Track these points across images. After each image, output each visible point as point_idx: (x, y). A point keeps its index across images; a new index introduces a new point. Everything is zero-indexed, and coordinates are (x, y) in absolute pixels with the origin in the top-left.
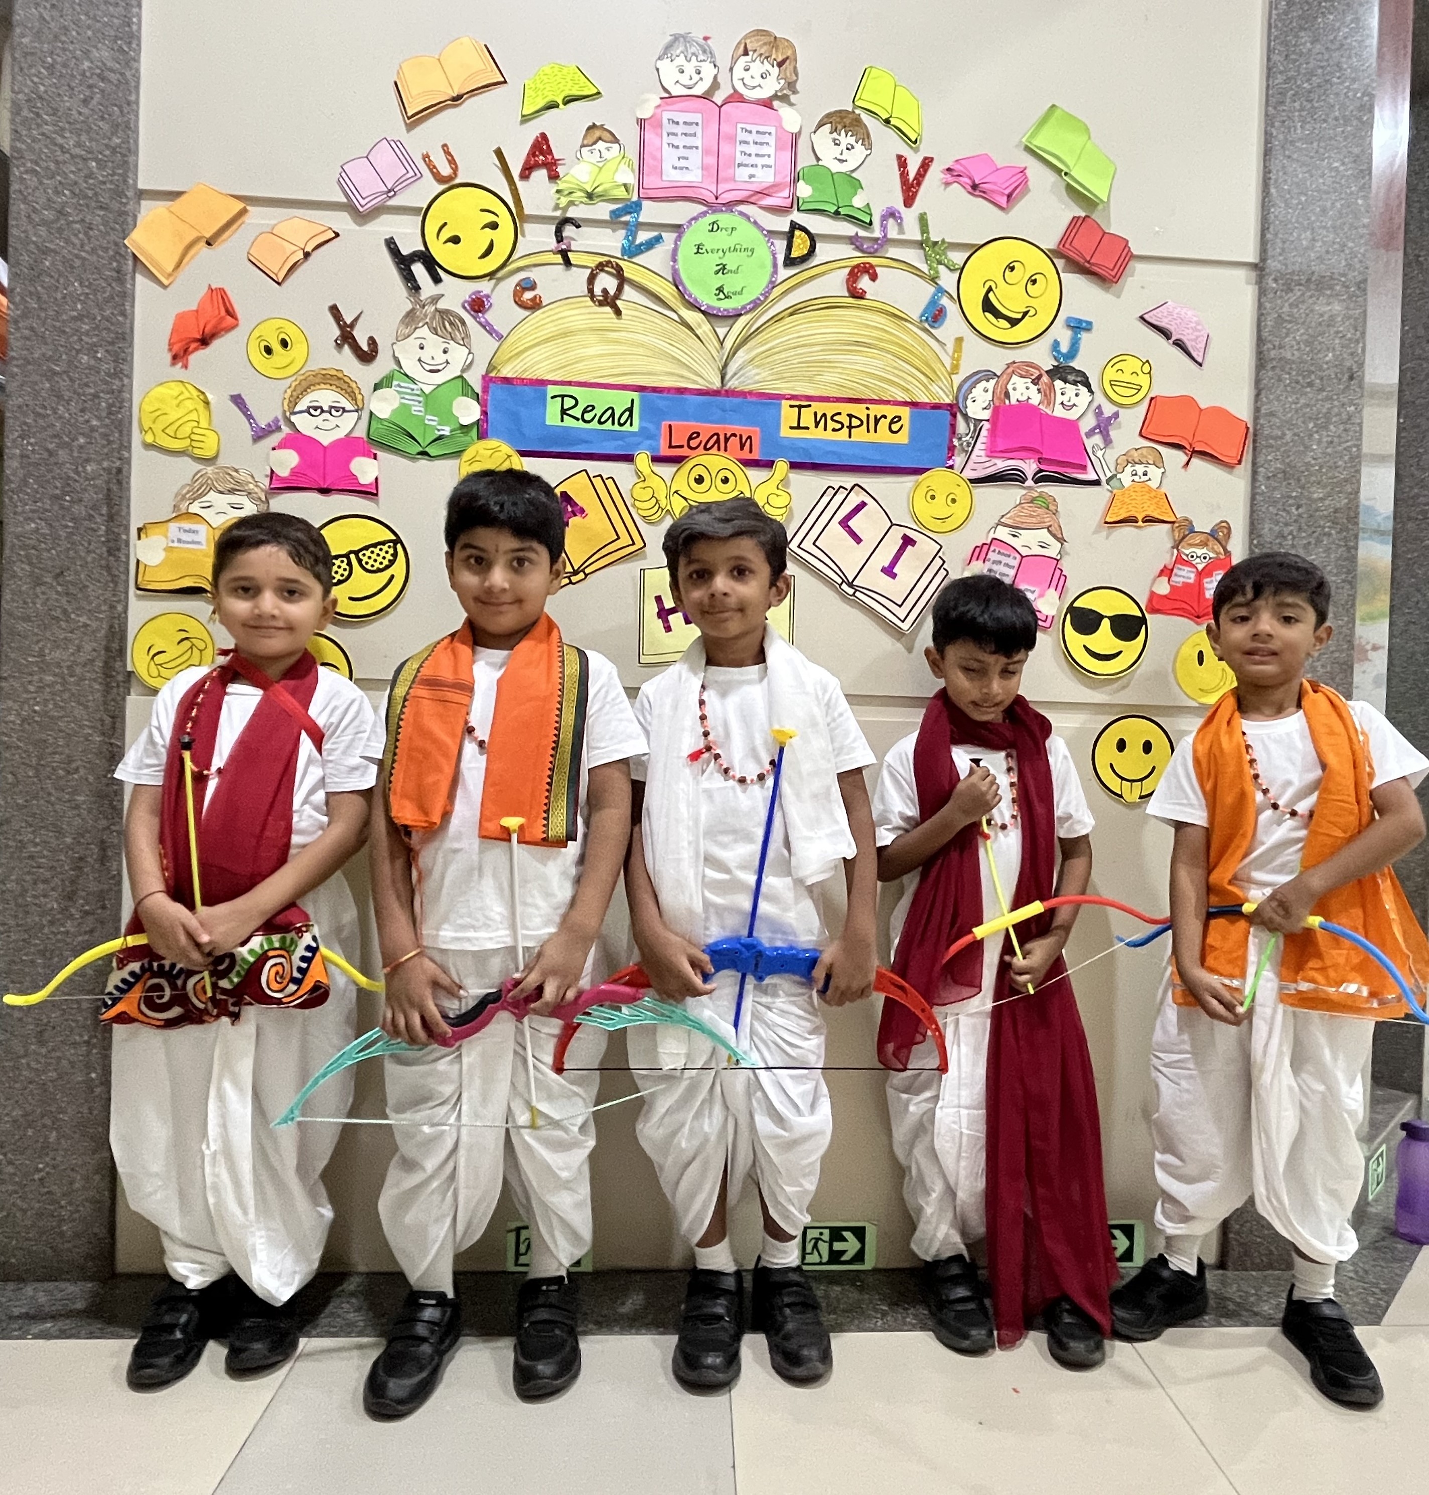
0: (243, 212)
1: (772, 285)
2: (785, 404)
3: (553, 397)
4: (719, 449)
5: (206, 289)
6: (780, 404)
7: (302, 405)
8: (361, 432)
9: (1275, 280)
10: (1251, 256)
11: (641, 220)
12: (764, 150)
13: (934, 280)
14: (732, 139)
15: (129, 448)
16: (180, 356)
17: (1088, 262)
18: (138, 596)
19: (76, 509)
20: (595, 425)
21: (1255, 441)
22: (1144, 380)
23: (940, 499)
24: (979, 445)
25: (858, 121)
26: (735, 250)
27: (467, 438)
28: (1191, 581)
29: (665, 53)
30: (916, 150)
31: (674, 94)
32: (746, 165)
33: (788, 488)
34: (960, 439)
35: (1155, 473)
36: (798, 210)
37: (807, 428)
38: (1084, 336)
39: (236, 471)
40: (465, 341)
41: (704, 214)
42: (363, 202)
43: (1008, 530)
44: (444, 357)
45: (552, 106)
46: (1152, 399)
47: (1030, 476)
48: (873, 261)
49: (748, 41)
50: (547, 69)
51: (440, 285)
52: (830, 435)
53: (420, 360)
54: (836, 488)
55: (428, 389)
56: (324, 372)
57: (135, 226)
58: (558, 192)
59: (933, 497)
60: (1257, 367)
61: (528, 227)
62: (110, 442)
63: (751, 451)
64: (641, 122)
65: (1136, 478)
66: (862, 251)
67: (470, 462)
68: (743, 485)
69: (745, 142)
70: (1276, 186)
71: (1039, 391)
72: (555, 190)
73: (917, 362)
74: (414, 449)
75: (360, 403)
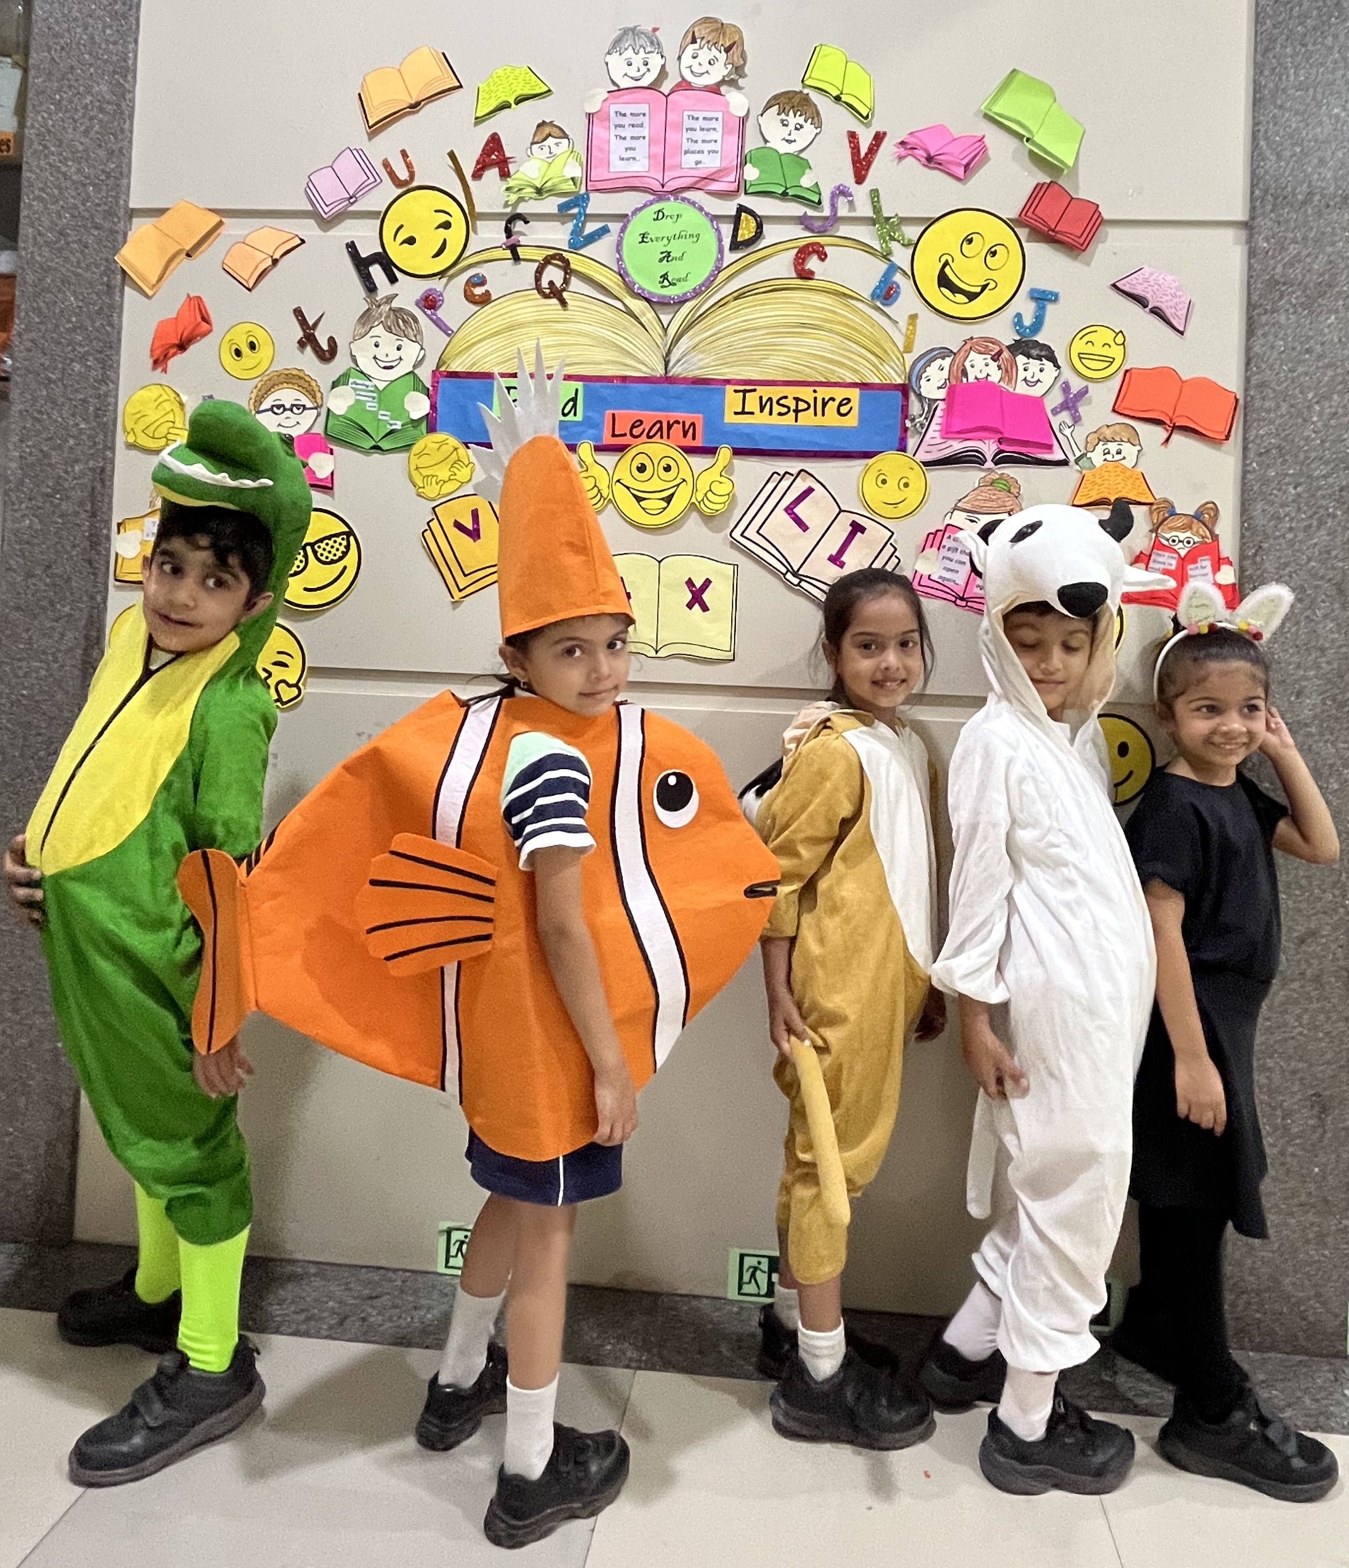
0: (221, 223)
1: (718, 269)
2: (730, 389)
4: (662, 437)
5: (185, 297)
6: (724, 391)
7: (266, 405)
8: (319, 429)
9: (1267, 239)
10: (1240, 213)
11: (588, 211)
12: (712, 136)
13: (886, 256)
14: (679, 126)
15: (113, 449)
16: (160, 361)
17: (1053, 231)
18: (115, 586)
19: (64, 506)
21: (1245, 415)
22: (1116, 352)
23: (892, 483)
24: (933, 426)
25: (805, 101)
26: (680, 237)
27: (417, 432)
28: (1173, 568)
29: (614, 47)
30: (868, 126)
31: (622, 87)
32: (693, 152)
33: (732, 474)
34: (913, 420)
35: (1130, 451)
36: (745, 193)
37: (752, 413)
38: (1050, 307)
40: (417, 338)
41: (652, 203)
42: (326, 209)
43: (965, 514)
44: (397, 354)
45: (505, 106)
46: (1127, 371)
47: (989, 457)
48: (821, 240)
49: (696, 29)
50: (500, 72)
51: (397, 284)
52: (775, 420)
53: (375, 358)
54: (782, 473)
55: (381, 386)
56: (287, 372)
57: (125, 242)
58: (508, 189)
59: (884, 482)
60: (1247, 331)
61: (479, 224)
62: (95, 444)
63: (694, 438)
64: (590, 116)
65: (1109, 457)
66: (812, 231)
67: (420, 455)
68: (685, 473)
69: (692, 129)
70: (1267, 139)
71: (999, 368)
72: (505, 187)
73: (866, 343)
74: (369, 444)
75: (319, 401)
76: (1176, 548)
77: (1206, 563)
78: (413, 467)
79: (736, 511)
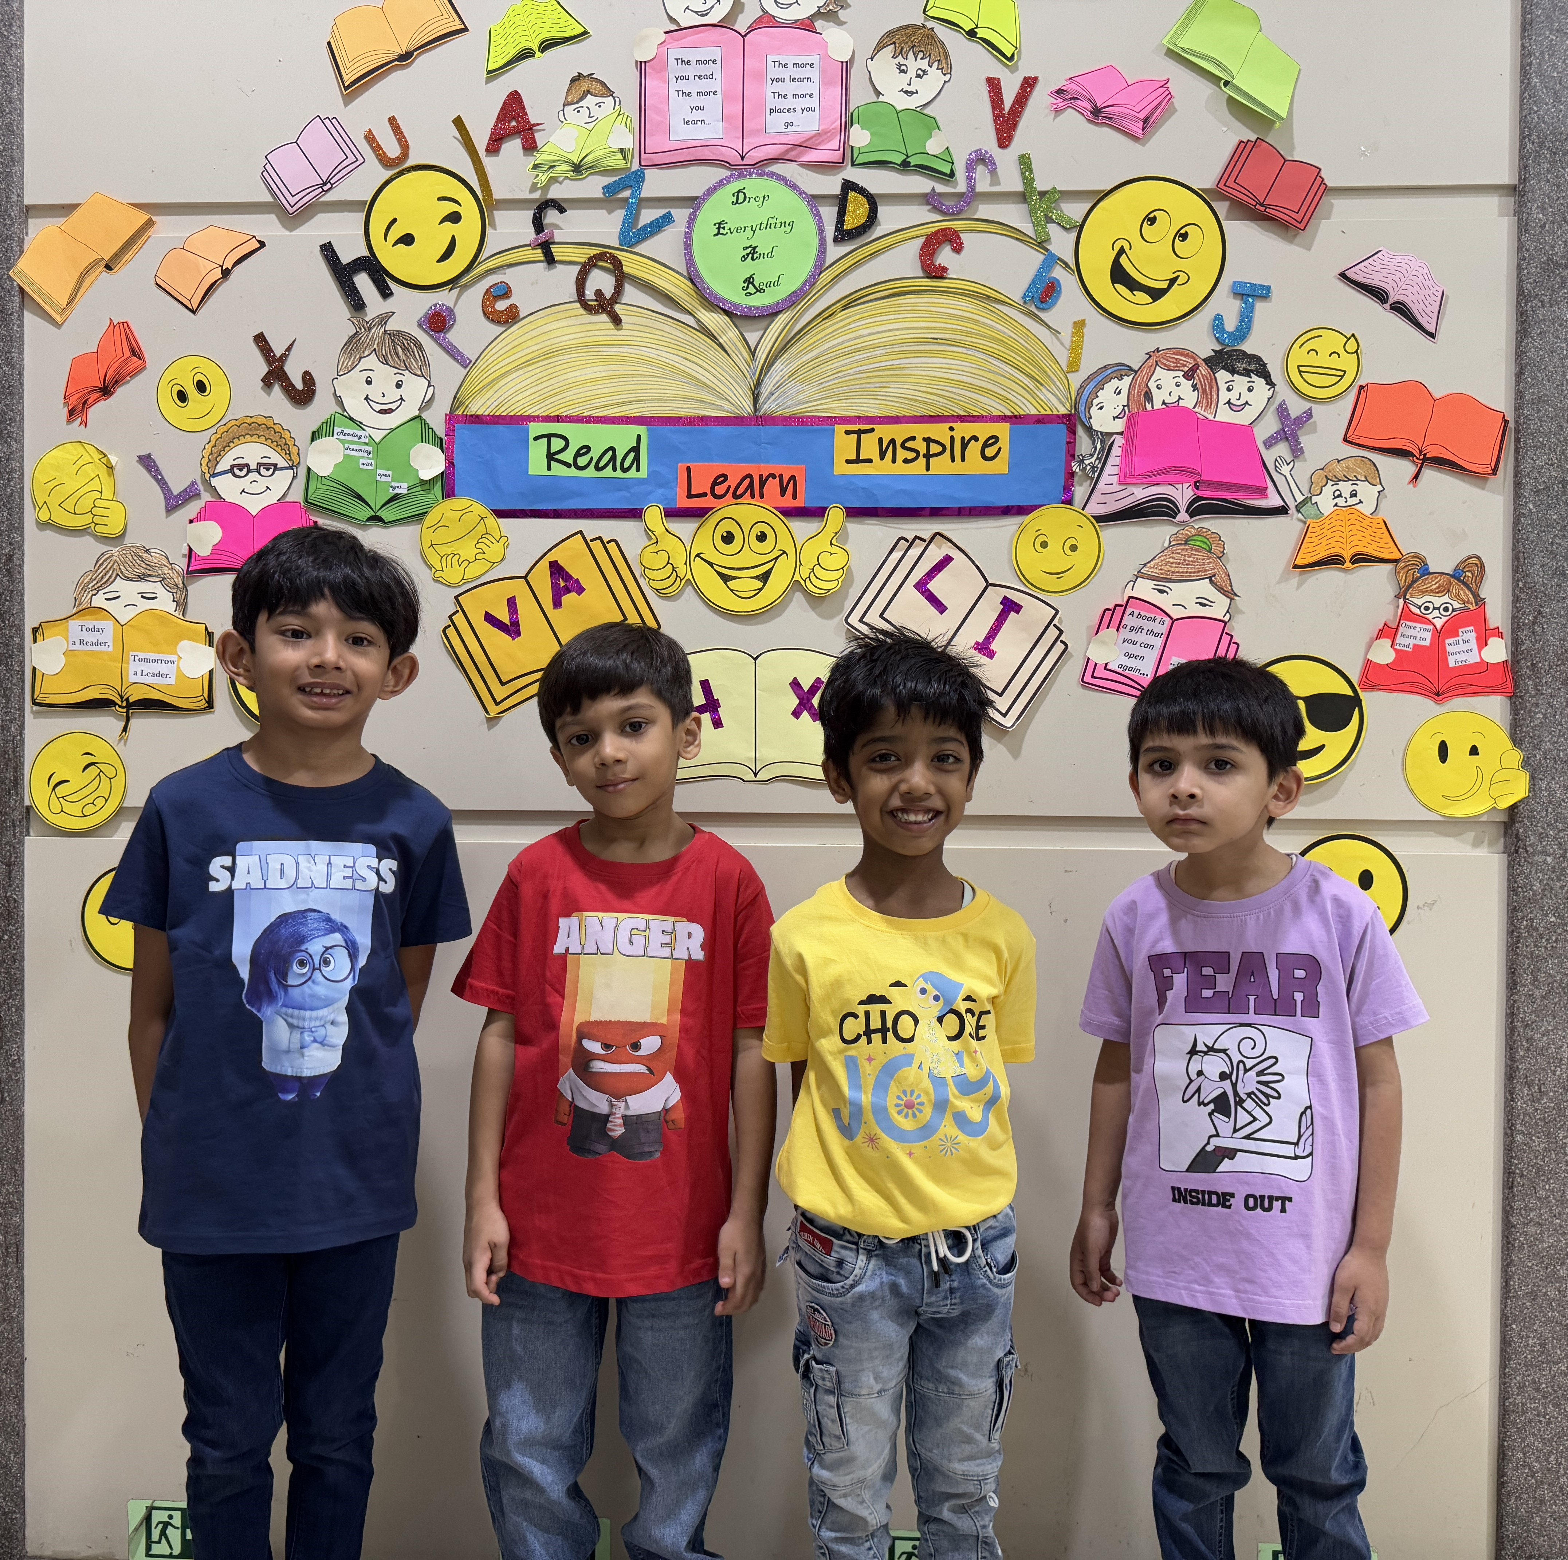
0: (150, 223)
1: (819, 269)
2: (840, 429)
3: (536, 439)
4: (753, 497)
5: (107, 324)
6: (834, 430)
7: (224, 464)
8: (297, 495)
9: (1543, 209)
10: (1506, 176)
11: (644, 194)
12: (806, 88)
13: (1041, 244)
14: (761, 76)
15: (21, 530)
16: (77, 411)
17: (1262, 205)
20: (591, 472)
21: (1517, 440)
22: (1348, 363)
23: (1055, 546)
24: (1109, 469)
25: (931, 36)
26: (769, 226)
27: (430, 497)
28: (1427, 643)
30: (1014, 70)
31: (683, 25)
32: (781, 111)
33: (845, 542)
34: (1082, 462)
35: (1367, 493)
36: (853, 164)
37: (869, 461)
38: (1260, 306)
39: (147, 551)
40: (423, 370)
41: (728, 180)
42: (293, 200)
43: (1152, 583)
44: (396, 394)
45: (525, 54)
46: (1361, 387)
47: (1183, 507)
48: (957, 225)
50: (518, 8)
51: (391, 300)
52: (900, 468)
53: (367, 398)
54: (910, 539)
55: (378, 436)
56: (249, 421)
57: (22, 252)
58: (536, 167)
59: (1044, 545)
60: (1518, 332)
61: (500, 216)
63: (795, 497)
64: (641, 66)
65: (1341, 501)
66: (942, 212)
67: (435, 527)
68: (785, 543)
69: (778, 80)
70: (1540, 74)
71: (1194, 387)
72: (531, 165)
73: (1018, 360)
74: (364, 513)
75: (295, 457)
76: (1430, 617)
77: (1469, 635)
78: (426, 544)
79: (851, 591)
